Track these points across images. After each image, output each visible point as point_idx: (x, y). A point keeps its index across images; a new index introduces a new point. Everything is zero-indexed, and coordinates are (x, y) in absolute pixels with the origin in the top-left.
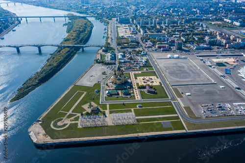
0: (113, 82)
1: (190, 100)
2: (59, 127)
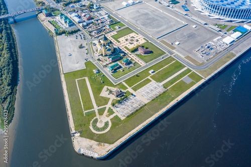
0: (102, 55)
1: (183, 49)
2: (104, 129)
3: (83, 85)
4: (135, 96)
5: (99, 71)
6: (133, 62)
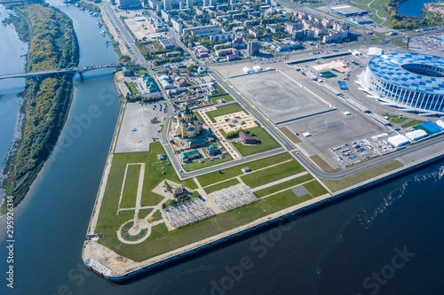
0: (180, 136)
1: (313, 144)
2: (136, 238)
3: (134, 173)
4: (204, 200)
5: (165, 157)
6: (224, 152)
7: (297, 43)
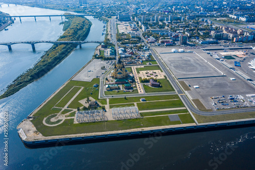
0: (113, 77)
1: (198, 93)
2: (53, 123)
3: (75, 91)
4: (106, 111)
5: (98, 86)
6: (134, 89)
7: (215, 40)
